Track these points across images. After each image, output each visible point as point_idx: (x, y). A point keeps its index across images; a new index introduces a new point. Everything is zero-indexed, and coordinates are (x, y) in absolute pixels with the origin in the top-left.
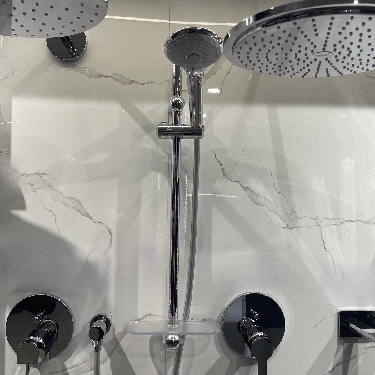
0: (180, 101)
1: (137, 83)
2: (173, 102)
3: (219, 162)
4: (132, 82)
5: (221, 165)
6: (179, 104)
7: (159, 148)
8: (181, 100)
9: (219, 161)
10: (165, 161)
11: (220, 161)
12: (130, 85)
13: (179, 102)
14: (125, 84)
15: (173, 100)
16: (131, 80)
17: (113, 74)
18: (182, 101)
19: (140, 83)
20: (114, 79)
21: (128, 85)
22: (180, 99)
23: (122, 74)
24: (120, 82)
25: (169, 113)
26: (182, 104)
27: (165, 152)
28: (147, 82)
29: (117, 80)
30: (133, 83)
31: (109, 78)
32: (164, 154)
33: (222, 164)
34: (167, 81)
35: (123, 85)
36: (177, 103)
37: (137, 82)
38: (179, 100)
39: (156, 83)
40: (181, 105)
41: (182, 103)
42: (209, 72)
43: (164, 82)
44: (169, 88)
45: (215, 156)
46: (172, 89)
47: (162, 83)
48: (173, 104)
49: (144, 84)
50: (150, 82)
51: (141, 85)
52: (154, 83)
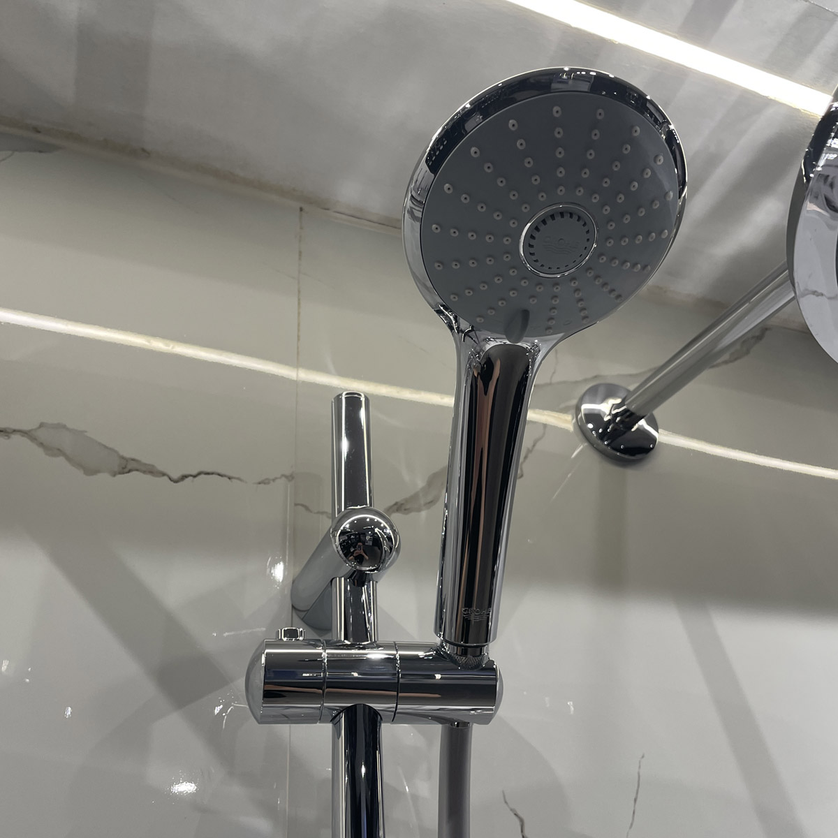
0: (380, 528)
1: (151, 471)
2: (343, 533)
4: (126, 466)
6: (376, 541)
7: (237, 790)
8: (383, 523)
12: (114, 475)
13: (377, 530)
14: (90, 471)
15: (346, 525)
16: (123, 458)
17: (42, 425)
18: (388, 531)
19: (164, 474)
20: (41, 445)
21: (104, 477)
22: (377, 519)
23: (86, 432)
24: (68, 459)
25: (293, 607)
26: (391, 549)
27: (269, 810)
28: (199, 474)
29: (52, 450)
30: (129, 471)
31: (16, 438)
34: (286, 477)
35: (80, 473)
36: (364, 535)
37: (153, 466)
38: (378, 525)
39: (239, 479)
40: (385, 547)
41: (389, 538)
43: (274, 480)
44: (296, 505)
45: (522, 831)
46: (307, 508)
47: (267, 481)
48: (344, 541)
49: (184, 477)
50: (212, 474)
51: (169, 481)
52: (229, 478)
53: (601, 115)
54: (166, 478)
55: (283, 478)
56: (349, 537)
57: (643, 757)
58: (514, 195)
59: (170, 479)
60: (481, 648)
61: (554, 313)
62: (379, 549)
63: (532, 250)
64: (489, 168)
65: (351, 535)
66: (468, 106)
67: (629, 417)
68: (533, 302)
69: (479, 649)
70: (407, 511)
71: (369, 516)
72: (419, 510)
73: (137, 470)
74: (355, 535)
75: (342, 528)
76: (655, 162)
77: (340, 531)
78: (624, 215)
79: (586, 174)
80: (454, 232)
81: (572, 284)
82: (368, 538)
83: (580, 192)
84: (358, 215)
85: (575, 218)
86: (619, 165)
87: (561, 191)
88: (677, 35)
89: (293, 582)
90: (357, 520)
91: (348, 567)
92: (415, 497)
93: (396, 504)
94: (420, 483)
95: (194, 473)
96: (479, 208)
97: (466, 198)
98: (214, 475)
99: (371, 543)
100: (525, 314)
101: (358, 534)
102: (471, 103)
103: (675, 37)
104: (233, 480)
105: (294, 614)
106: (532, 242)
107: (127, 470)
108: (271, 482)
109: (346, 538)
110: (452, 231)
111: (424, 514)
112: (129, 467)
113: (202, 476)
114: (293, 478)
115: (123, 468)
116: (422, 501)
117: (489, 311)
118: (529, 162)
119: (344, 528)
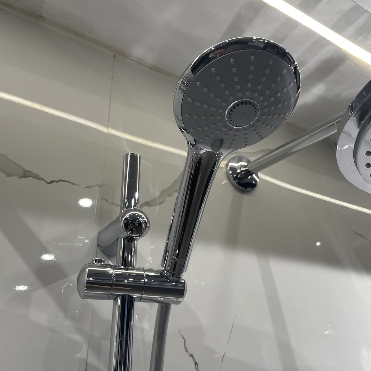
0: (143, 218)
1: (37, 177)
2: (126, 219)
3: (191, 358)
4: (26, 174)
5: (196, 364)
6: (140, 224)
7: (68, 323)
8: (143, 216)
9: (191, 355)
10: (78, 356)
11: (194, 356)
12: (20, 178)
13: (140, 219)
14: (9, 175)
15: (127, 216)
16: (24, 170)
18: (145, 219)
19: (43, 180)
21: (15, 178)
22: (140, 214)
23: (7, 156)
25: (98, 245)
26: (146, 227)
28: (59, 181)
30: (27, 177)
32: (78, 338)
33: (197, 361)
34: (99, 186)
35: (4, 175)
36: (135, 221)
37: (38, 175)
38: (141, 217)
39: (77, 185)
40: (144, 227)
41: (146, 223)
42: (171, 186)
43: (93, 187)
44: (102, 199)
45: (185, 344)
46: (107, 201)
47: (90, 187)
48: (126, 223)
49: (52, 182)
50: (65, 181)
51: (46, 183)
52: (73, 184)
53: (271, 62)
54: (44, 181)
55: (98, 186)
56: (128, 221)
57: (235, 316)
58: (227, 92)
59: (46, 182)
60: (180, 274)
61: (234, 142)
62: (141, 227)
63: (230, 116)
64: (218, 78)
65: (129, 220)
66: (213, 48)
67: (248, 173)
68: (226, 136)
69: (179, 275)
70: (151, 206)
71: (137, 213)
72: (156, 206)
73: (31, 176)
74: (131, 221)
75: (125, 217)
76: (289, 85)
77: (124, 218)
78: (272, 106)
79: (260, 87)
80: (198, 103)
81: (244, 132)
82: (136, 222)
83: (256, 95)
84: (140, 63)
85: (252, 105)
86: (274, 85)
87: (248, 93)
88: (297, 7)
89: (99, 234)
90: (132, 214)
91: (126, 234)
92: (154, 200)
93: (146, 202)
94: (157, 194)
95: (57, 180)
96: (211, 95)
97: (206, 90)
98: (66, 182)
99: (137, 225)
100: (222, 141)
101: (133, 220)
102: (214, 47)
103: (296, 8)
104: (75, 185)
105: (98, 248)
106: (231, 113)
107: (26, 176)
108: (92, 187)
109: (127, 221)
110: (197, 102)
111: (158, 207)
112: (27, 174)
113: (60, 182)
114: (102, 186)
115: (24, 175)
116: (157, 202)
117: (206, 138)
118: (236, 79)
119: (126, 217)
